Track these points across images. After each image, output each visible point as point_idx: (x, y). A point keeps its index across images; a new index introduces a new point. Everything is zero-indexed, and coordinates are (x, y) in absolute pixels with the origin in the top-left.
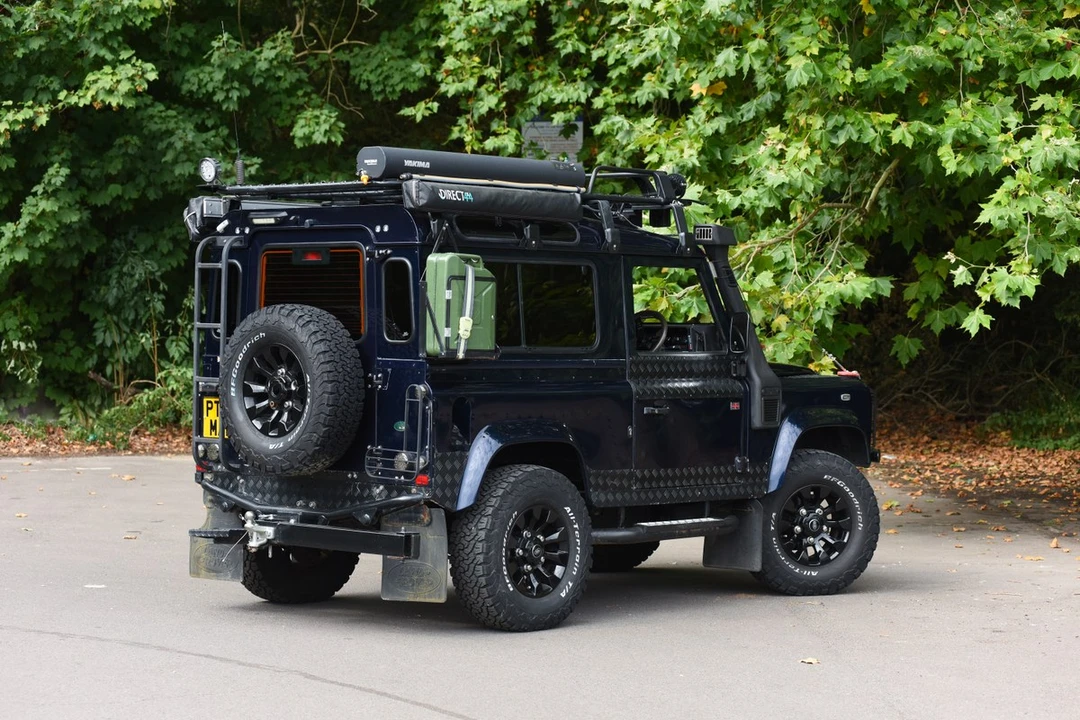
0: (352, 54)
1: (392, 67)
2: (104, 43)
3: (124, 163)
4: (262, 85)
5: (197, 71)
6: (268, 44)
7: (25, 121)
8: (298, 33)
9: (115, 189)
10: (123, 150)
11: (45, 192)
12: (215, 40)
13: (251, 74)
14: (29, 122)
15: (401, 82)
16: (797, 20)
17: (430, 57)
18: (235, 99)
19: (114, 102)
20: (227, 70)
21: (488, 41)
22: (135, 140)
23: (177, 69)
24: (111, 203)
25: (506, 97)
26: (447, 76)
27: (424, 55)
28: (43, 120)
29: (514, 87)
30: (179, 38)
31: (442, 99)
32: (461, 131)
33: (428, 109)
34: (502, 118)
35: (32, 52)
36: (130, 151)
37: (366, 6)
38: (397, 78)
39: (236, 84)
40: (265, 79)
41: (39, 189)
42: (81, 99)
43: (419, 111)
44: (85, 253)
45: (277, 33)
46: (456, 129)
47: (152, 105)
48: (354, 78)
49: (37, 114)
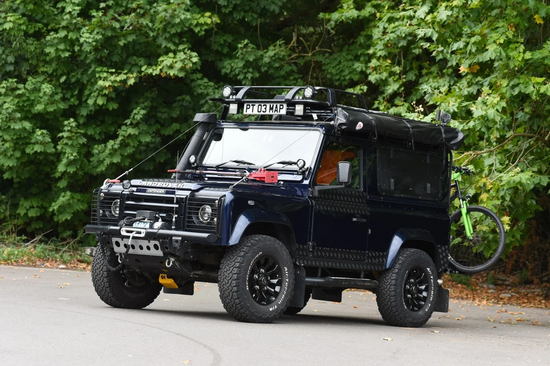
0: (324, 57)
1: (344, 66)
2: (169, 40)
3: (181, 111)
4: (266, 72)
5: (231, 61)
6: (271, 48)
7: (121, 81)
8: (294, 43)
9: (176, 126)
10: (181, 103)
11: (131, 124)
12: (240, 43)
13: (260, 64)
14: (124, 82)
15: (349, 74)
16: (497, 26)
17: (365, 60)
18: (249, 78)
19: (172, 73)
20: (246, 61)
21: (396, 51)
22: (188, 98)
23: (221, 60)
24: (173, 134)
25: (404, 85)
26: (373, 71)
27: (362, 59)
28: (131, 82)
29: (410, 79)
30: (222, 42)
31: (369, 84)
32: (379, 104)
33: (361, 89)
34: (401, 97)
35: (129, 42)
36: (184, 104)
37: (329, 28)
38: (347, 72)
39: (251, 70)
40: (268, 68)
41: (128, 122)
42: (155, 71)
43: (357, 90)
44: (158, 162)
45: (276, 41)
46: (376, 102)
47: (202, 79)
48: (325, 70)
49: (128, 78)
